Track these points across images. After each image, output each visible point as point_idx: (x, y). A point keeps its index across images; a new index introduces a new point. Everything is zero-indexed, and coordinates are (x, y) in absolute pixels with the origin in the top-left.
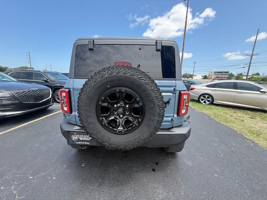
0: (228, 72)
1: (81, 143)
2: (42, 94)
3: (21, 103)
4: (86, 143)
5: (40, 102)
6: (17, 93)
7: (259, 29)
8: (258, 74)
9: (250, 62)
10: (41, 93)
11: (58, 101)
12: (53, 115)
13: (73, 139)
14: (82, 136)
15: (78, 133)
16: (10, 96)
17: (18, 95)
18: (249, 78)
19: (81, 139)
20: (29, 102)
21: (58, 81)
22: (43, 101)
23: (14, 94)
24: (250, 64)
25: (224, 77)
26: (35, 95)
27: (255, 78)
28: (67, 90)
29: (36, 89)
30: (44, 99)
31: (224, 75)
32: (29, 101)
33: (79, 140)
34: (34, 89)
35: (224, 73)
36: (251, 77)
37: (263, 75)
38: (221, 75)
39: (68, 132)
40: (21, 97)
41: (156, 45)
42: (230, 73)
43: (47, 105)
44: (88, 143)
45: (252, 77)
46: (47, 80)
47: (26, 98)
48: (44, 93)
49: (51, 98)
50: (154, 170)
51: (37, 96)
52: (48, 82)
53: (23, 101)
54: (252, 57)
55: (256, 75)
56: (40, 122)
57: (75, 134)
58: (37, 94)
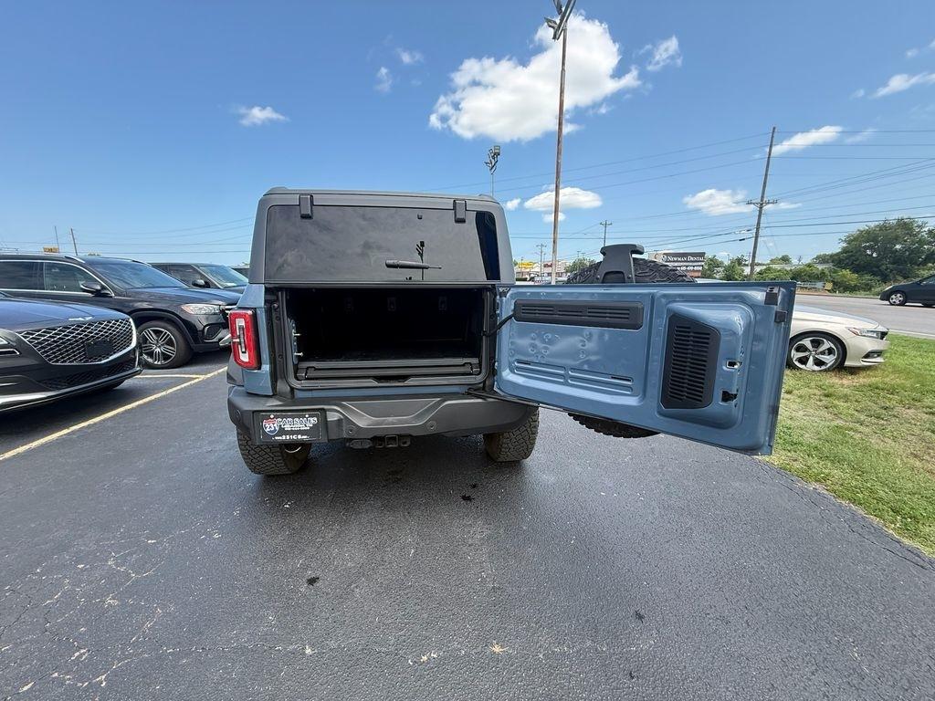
0: (702, 255)
1: (288, 438)
2: (107, 336)
3: (44, 366)
4: (300, 437)
5: (103, 362)
6: (28, 333)
7: (774, 128)
8: (785, 259)
9: (759, 223)
10: (106, 332)
11: (150, 360)
12: (145, 404)
13: (268, 429)
14: (290, 419)
15: (281, 413)
16: (5, 342)
17: (32, 338)
18: (761, 270)
19: (287, 427)
20: (67, 364)
21: (142, 293)
22: (111, 358)
23: (19, 335)
24: (758, 229)
25: (692, 268)
26: (88, 340)
27: (775, 271)
28: (250, 312)
29: (88, 319)
30: (115, 353)
31: (691, 264)
32: (70, 358)
33: (282, 431)
34: (81, 319)
35: (692, 259)
36: (765, 267)
37: (800, 261)
38: (685, 264)
39: (254, 412)
40: (42, 348)
41: (454, 208)
42: (709, 255)
43: (124, 371)
44: (305, 437)
45: (769, 269)
46: (103, 288)
47: (60, 350)
48: (114, 331)
49: (134, 350)
50: (467, 498)
51: (95, 344)
52: (106, 295)
53: (50, 360)
54: (761, 208)
55: (781, 261)
56: (109, 424)
57: (272, 416)
58: (93, 337)
